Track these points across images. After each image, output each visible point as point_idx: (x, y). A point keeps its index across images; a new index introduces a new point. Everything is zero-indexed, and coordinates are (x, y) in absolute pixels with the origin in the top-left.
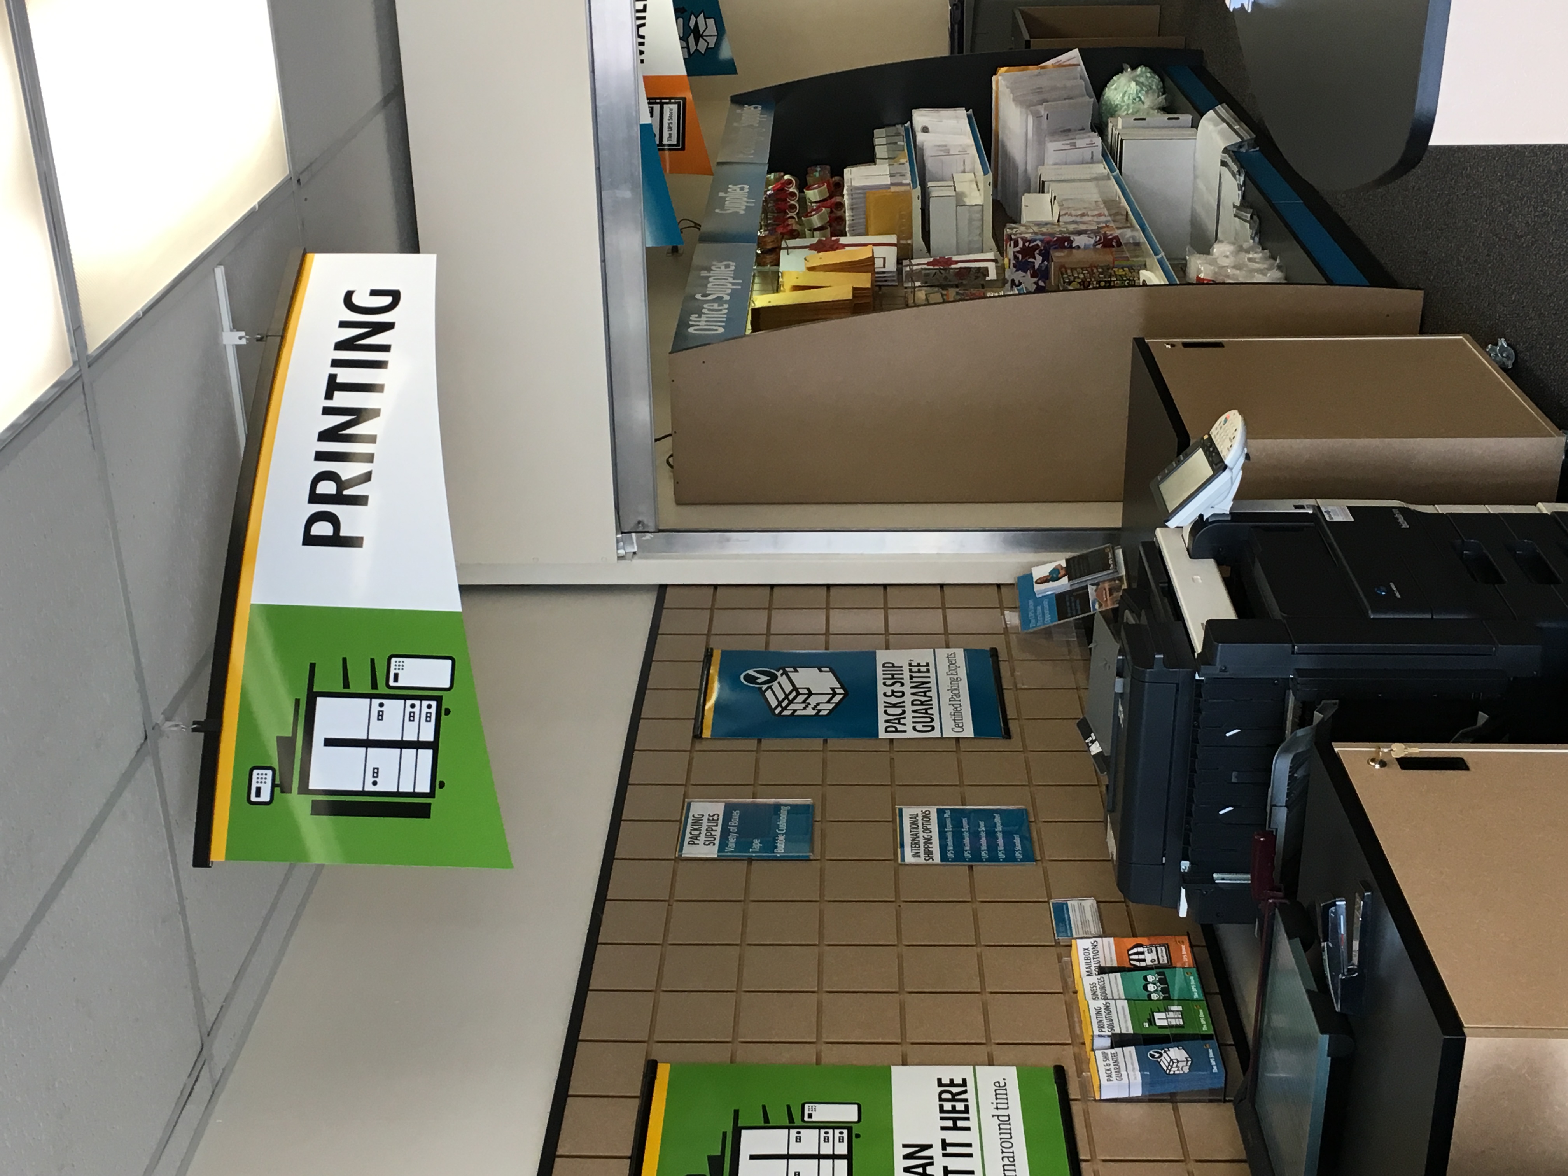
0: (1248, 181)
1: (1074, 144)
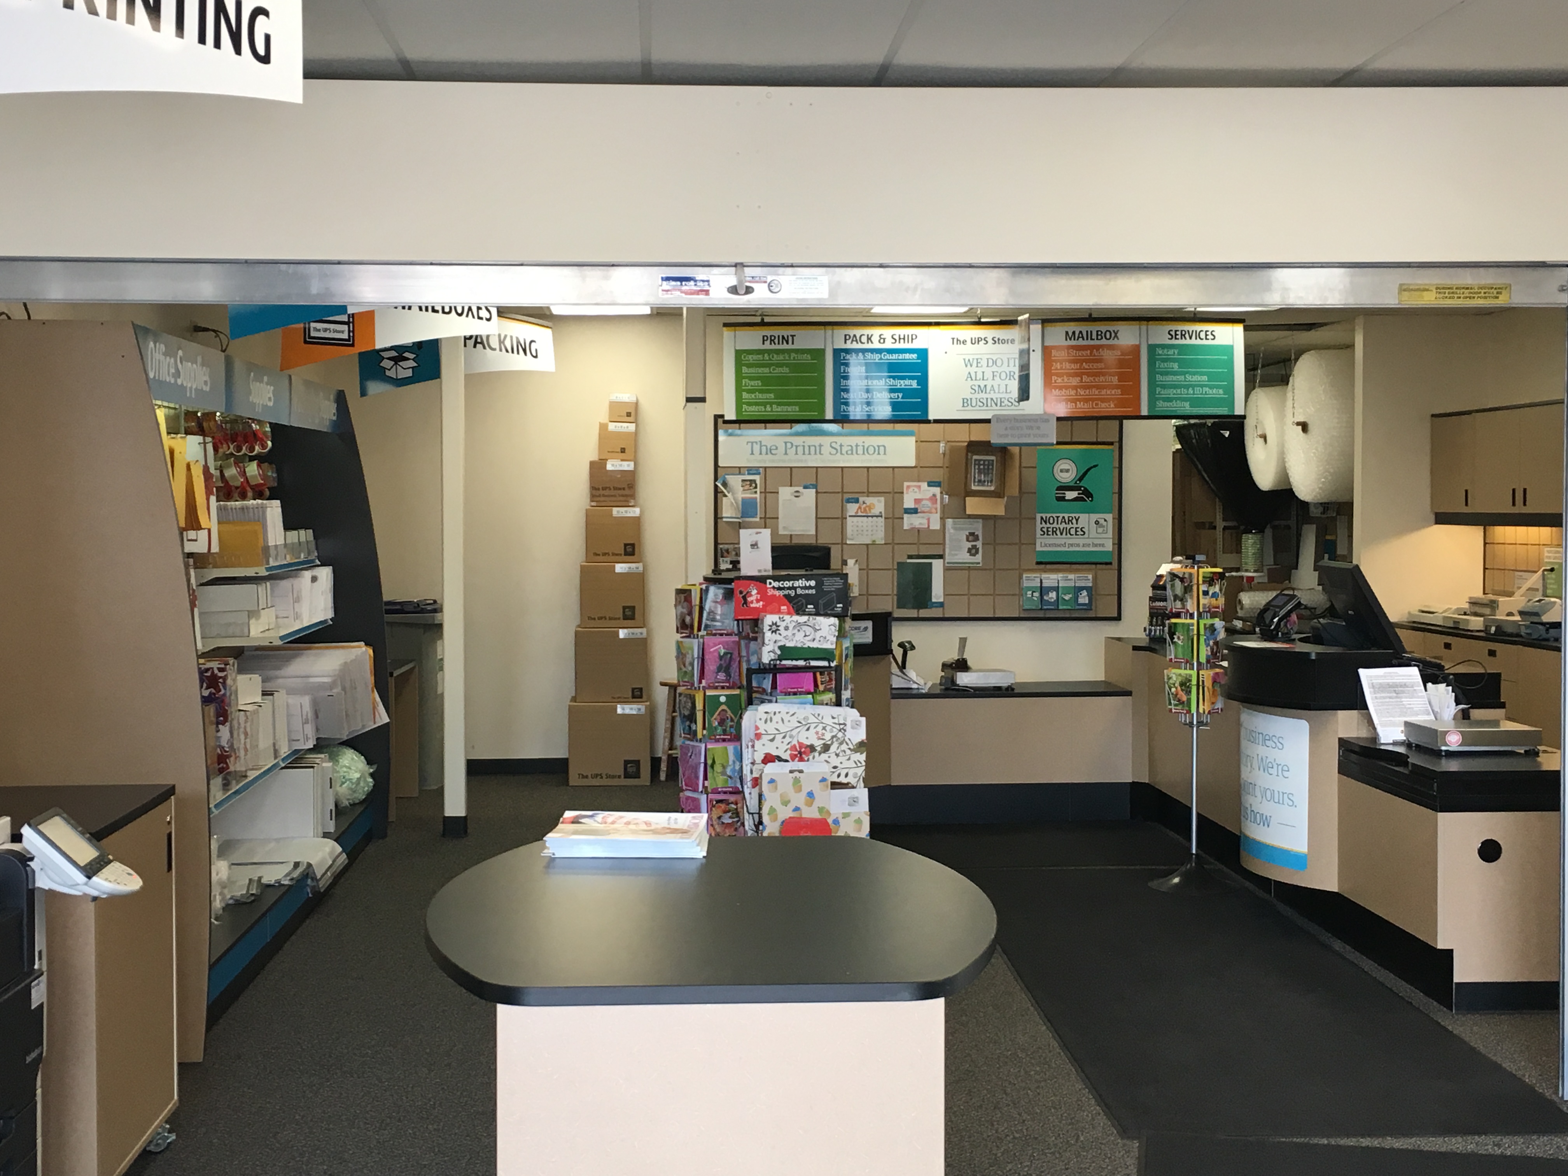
0: (284, 889)
1: (306, 722)
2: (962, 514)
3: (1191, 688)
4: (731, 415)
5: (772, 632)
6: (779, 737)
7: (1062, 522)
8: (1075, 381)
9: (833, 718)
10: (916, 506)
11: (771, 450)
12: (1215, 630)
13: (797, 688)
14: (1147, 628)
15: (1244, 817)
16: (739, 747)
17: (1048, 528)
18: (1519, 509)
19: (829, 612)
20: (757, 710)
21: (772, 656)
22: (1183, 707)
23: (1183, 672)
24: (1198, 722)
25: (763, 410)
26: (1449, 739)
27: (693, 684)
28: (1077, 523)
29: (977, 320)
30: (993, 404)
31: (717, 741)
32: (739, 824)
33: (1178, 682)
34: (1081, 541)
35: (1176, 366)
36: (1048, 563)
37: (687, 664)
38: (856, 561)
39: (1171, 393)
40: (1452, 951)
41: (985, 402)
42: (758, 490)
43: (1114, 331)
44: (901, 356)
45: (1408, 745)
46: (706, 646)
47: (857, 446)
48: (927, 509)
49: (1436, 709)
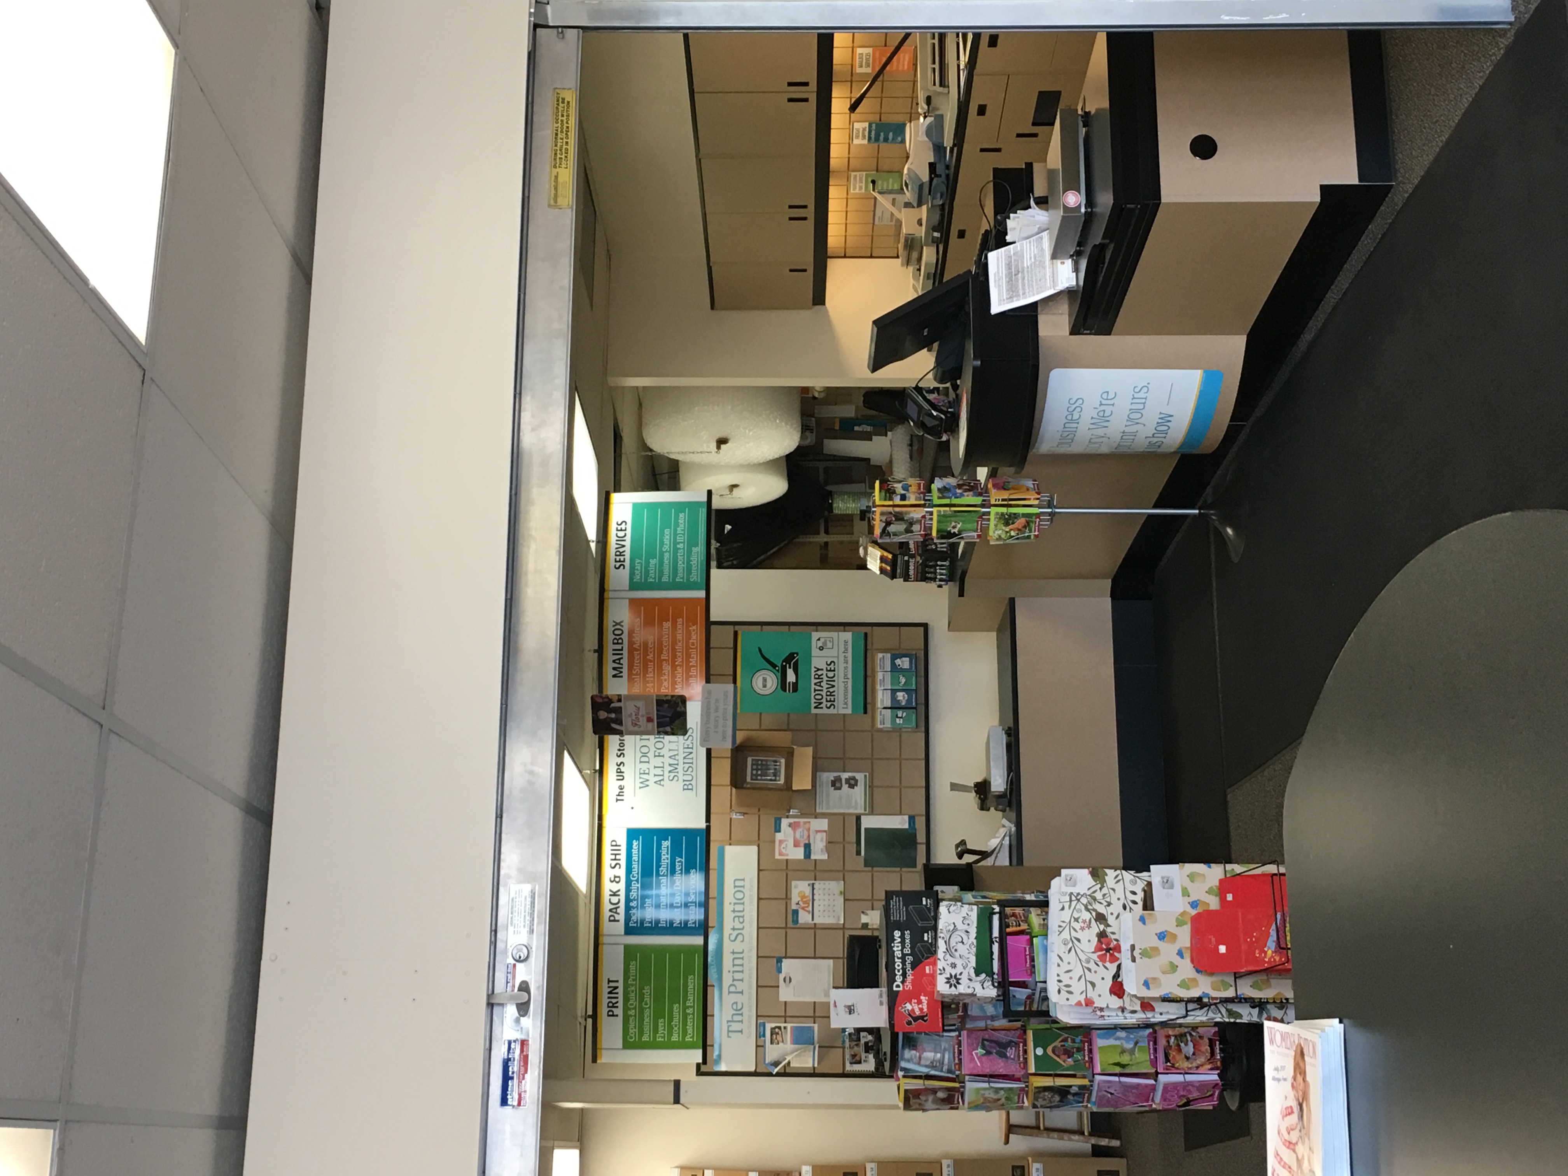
2: (811, 794)
3: (1011, 513)
4: (696, 1056)
5: (959, 983)
6: (1090, 977)
7: (820, 686)
8: (667, 668)
9: (1063, 909)
10: (802, 845)
11: (736, 1010)
12: (945, 487)
13: (1026, 955)
14: (938, 583)
15: (1159, 446)
16: (1099, 1032)
17: (827, 701)
18: (810, 212)
19: (932, 914)
20: (1055, 1004)
21: (988, 984)
22: (1032, 522)
23: (992, 523)
24: (1049, 507)
25: (691, 1016)
26: (1072, 204)
27: (1022, 1089)
28: (822, 670)
29: (597, 774)
30: (690, 756)
31: (1091, 1059)
32: (1194, 1034)
33: (1004, 528)
34: (840, 667)
35: (653, 562)
36: (866, 704)
37: (996, 1097)
38: (863, 912)
39: (681, 566)
40: (1322, 187)
41: (687, 766)
42: (782, 1025)
43: (614, 626)
44: (635, 858)
45: (1076, 256)
46: (975, 1072)
47: (734, 911)
48: (806, 833)
49: (1036, 230)
